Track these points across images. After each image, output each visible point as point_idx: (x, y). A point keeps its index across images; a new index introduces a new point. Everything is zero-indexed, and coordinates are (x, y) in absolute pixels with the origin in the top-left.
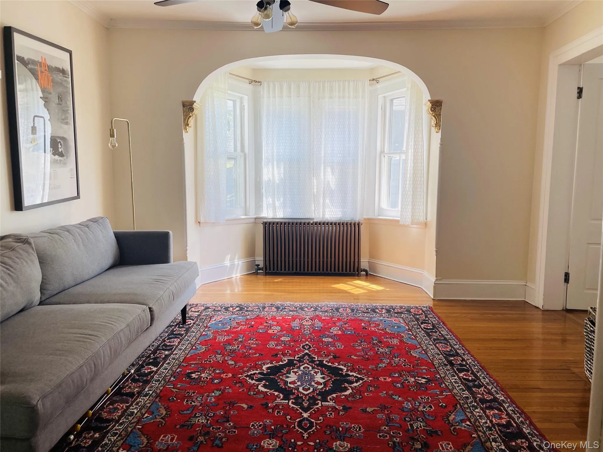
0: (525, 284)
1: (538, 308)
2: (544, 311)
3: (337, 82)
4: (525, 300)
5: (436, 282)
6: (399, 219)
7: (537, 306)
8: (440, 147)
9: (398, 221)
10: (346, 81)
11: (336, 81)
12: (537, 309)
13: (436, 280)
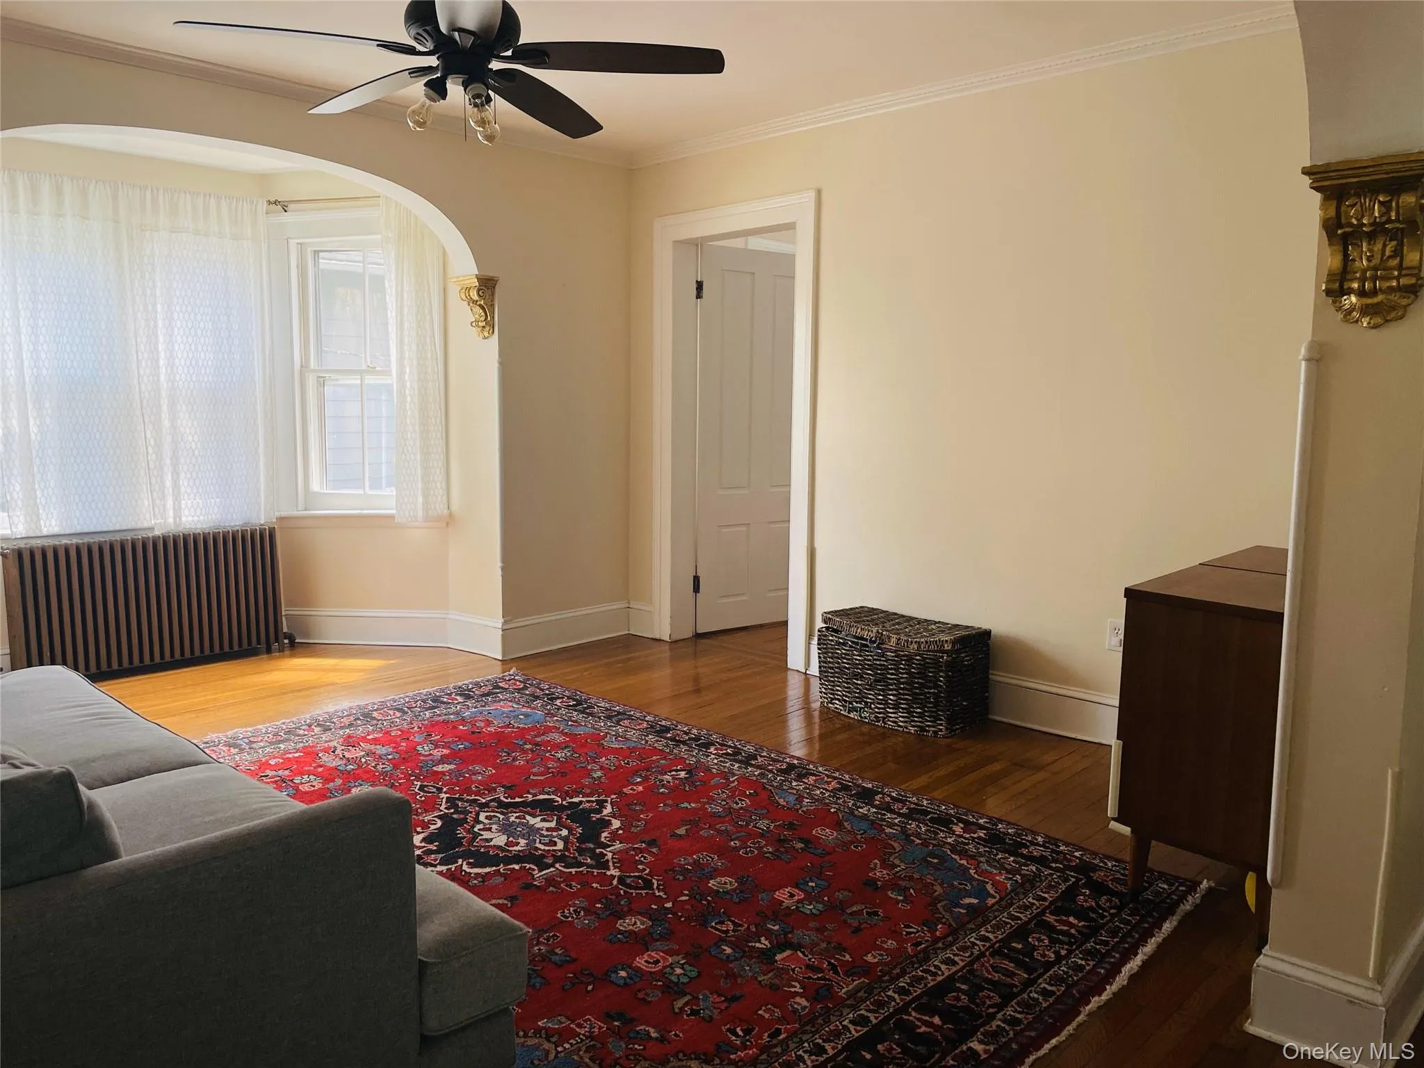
0: (627, 605)
1: (660, 640)
2: (674, 643)
3: (188, 194)
4: (630, 633)
5: (505, 627)
6: (394, 511)
7: (658, 637)
8: (499, 369)
9: (392, 517)
10: (212, 196)
11: (185, 193)
12: (658, 643)
13: (505, 623)
